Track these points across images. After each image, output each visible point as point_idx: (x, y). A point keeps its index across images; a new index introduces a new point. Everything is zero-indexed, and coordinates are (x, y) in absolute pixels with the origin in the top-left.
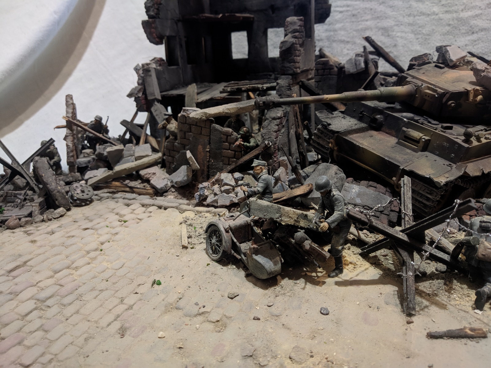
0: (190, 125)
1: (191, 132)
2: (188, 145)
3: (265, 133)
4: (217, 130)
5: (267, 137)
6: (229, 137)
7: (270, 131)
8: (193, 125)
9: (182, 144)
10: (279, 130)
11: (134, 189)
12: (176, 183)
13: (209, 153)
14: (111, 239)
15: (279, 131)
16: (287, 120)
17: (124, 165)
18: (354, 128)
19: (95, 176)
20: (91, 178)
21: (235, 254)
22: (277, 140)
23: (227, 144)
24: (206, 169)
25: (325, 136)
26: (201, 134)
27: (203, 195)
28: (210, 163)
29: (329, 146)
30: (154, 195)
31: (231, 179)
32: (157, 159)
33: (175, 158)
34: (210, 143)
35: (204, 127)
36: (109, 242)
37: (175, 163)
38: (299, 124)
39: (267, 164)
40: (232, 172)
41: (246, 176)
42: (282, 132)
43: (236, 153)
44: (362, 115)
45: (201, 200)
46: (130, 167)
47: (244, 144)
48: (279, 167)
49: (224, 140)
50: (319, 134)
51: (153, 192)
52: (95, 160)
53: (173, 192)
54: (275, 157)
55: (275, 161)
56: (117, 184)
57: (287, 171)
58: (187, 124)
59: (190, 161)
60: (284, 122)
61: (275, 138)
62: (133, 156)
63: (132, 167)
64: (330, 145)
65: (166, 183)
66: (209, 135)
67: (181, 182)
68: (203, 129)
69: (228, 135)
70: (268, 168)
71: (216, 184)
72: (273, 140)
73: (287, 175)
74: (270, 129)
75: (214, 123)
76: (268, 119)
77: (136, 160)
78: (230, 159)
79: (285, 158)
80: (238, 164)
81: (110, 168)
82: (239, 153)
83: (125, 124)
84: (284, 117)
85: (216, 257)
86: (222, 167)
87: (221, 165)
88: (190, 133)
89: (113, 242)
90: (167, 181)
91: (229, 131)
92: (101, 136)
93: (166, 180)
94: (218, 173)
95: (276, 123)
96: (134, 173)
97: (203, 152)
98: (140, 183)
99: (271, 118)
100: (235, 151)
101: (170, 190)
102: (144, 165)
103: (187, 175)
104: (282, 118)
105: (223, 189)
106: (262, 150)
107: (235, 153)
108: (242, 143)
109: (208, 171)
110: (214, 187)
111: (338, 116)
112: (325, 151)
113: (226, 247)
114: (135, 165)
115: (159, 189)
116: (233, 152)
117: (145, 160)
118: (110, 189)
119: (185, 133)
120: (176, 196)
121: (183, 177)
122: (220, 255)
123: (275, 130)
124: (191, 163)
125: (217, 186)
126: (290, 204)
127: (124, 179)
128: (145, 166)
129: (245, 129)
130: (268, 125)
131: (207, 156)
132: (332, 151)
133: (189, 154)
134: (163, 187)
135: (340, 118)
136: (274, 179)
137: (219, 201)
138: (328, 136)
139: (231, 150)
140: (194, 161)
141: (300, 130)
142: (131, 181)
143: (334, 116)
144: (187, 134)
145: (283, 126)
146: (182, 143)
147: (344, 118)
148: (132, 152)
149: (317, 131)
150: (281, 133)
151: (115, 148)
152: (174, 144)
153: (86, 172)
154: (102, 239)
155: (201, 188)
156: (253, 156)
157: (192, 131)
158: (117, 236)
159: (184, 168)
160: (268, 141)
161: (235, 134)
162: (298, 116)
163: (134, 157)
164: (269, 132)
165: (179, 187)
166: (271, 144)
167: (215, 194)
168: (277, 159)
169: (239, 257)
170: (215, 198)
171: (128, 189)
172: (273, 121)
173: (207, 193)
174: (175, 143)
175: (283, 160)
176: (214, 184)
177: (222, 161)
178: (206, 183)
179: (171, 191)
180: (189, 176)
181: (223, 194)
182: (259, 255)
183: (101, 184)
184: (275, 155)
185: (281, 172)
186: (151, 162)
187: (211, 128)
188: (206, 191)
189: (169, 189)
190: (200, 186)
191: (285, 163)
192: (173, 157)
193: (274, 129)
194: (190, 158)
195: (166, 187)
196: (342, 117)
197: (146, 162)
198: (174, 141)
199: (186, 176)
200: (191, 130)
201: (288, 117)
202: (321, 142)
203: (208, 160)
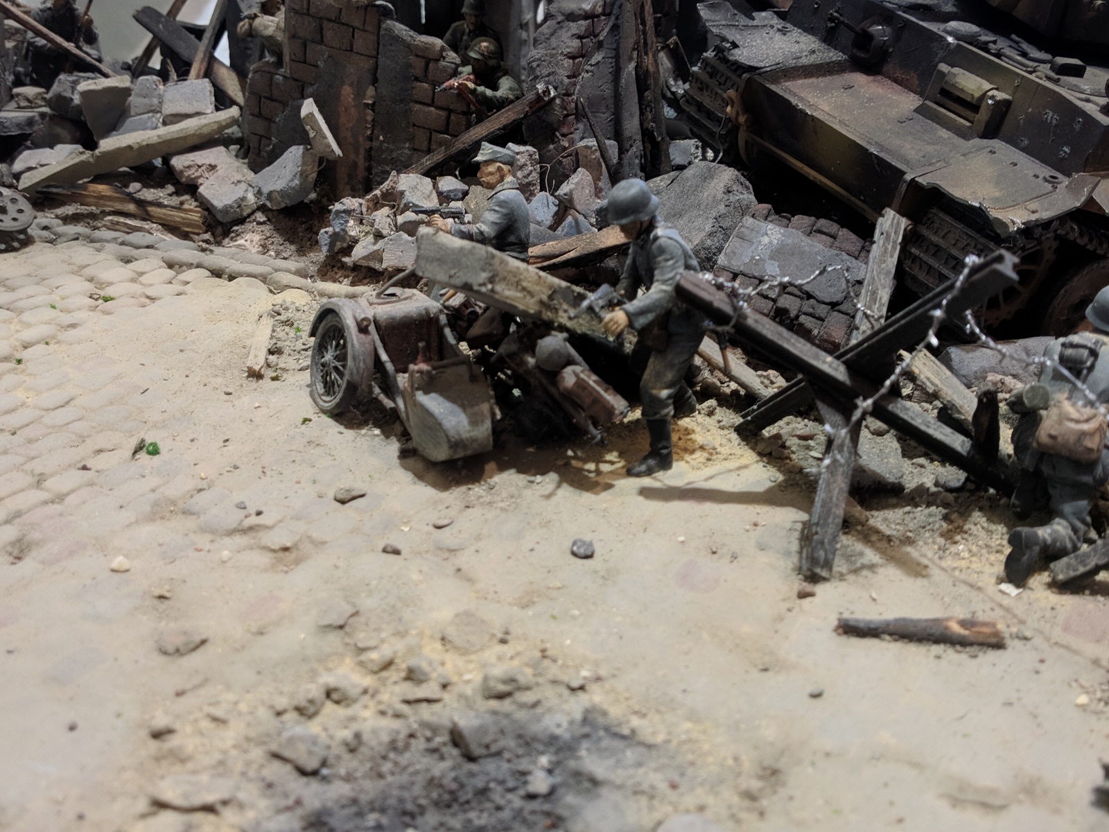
0: (320, 20)
1: (322, 42)
2: (312, 85)
3: (540, 59)
4: (397, 39)
5: (545, 72)
6: (431, 65)
7: (554, 52)
8: (330, 20)
9: (295, 80)
10: (581, 54)
11: (151, 209)
12: (270, 196)
13: (373, 110)
14: (53, 337)
15: (583, 56)
16: (615, 28)
17: (127, 136)
18: (805, 61)
19: (42, 166)
20: (30, 169)
21: (382, 397)
22: (575, 84)
23: (426, 85)
24: (361, 163)
25: (720, 84)
26: (351, 50)
27: (342, 233)
28: (375, 144)
29: (725, 111)
30: (204, 228)
31: (427, 193)
32: (224, 123)
33: (274, 122)
34: (375, 81)
35: (361, 28)
36: (47, 343)
37: (273, 139)
38: (649, 42)
39: (537, 157)
40: (433, 173)
41: (476, 190)
42: (593, 61)
43: (453, 117)
44: (833, 24)
45: (336, 249)
46: (145, 143)
47: (475, 89)
48: (575, 171)
49: (418, 72)
50: (705, 77)
51: (201, 220)
52: (47, 118)
53: (259, 223)
54: (564, 135)
55: (565, 149)
56: (102, 189)
57: (600, 184)
58: (313, 17)
59: (308, 128)
60: (605, 33)
61: (569, 77)
62: (158, 112)
63: (150, 142)
64: (729, 109)
65: (240, 194)
66: (374, 53)
67: (283, 193)
68: (356, 36)
69: (429, 59)
70: (541, 167)
71: (383, 206)
72: (562, 82)
73: (599, 198)
74: (554, 46)
75: (392, 19)
76: (553, 16)
77: (165, 124)
78: (434, 135)
79: (592, 142)
80: (453, 150)
81: (90, 144)
82: (460, 116)
83: (146, 20)
84: (603, 14)
85: (330, 402)
86: (410, 157)
87: (406, 151)
88: (319, 47)
89: (56, 346)
90: (247, 190)
91: (433, 45)
92: (70, 46)
93: (243, 186)
94: (394, 173)
95: (575, 31)
96: (158, 162)
97: (355, 106)
98: (170, 195)
99: (563, 14)
100: (450, 111)
101: (253, 217)
102: (185, 138)
103: (302, 173)
104: (598, 16)
105: (401, 219)
106: (527, 109)
107: (448, 118)
108: (471, 85)
109: (369, 169)
110: (375, 213)
111: (764, 26)
112: (716, 130)
113: (355, 371)
114: (158, 136)
115: (220, 211)
116: (443, 114)
117: (190, 125)
118: (82, 205)
119: (305, 46)
120: (268, 235)
121: (289, 178)
122: (339, 396)
123: (568, 50)
124: (312, 134)
125: (385, 211)
126: (591, 278)
127: (125, 179)
128: (190, 143)
129: (485, 44)
130: (552, 35)
131: (366, 121)
132: (734, 130)
133: (309, 107)
134: (231, 207)
135: (771, 32)
136: (557, 202)
137: (385, 256)
138: (729, 84)
139: (437, 108)
140: (321, 130)
141: (648, 61)
142: (146, 185)
143: (755, 23)
144: (311, 47)
145: (600, 45)
146: (295, 76)
147: (783, 31)
148: (155, 101)
149: (700, 68)
150: (591, 65)
151: (102, 83)
152: (271, 79)
153: (20, 153)
154: (28, 335)
155: (338, 212)
156: (499, 129)
157: (325, 39)
158: (72, 332)
159: (294, 154)
160: (548, 83)
161: (452, 56)
162: (646, 15)
163: (159, 115)
164: (552, 56)
165: (277, 210)
166: (553, 93)
167: (379, 236)
168: (572, 142)
169: (388, 403)
170: (376, 248)
171: (131, 207)
172: (567, 23)
173: (353, 229)
174: (277, 77)
175: (587, 147)
176: (376, 205)
177: (411, 139)
178: (354, 200)
179: (254, 220)
180: (307, 177)
181: (400, 236)
182: (433, 395)
183: (56, 187)
184: (565, 130)
185: (577, 184)
186: (206, 131)
187: (382, 32)
188: (351, 223)
189: (249, 216)
190: (337, 206)
191: (594, 157)
192: (270, 120)
193: (568, 47)
194: (307, 116)
195: (239, 206)
196: (779, 30)
197: (193, 132)
198: (273, 70)
199: (298, 176)
200: (322, 37)
201: (617, 18)
202: (707, 101)
203: (369, 133)
